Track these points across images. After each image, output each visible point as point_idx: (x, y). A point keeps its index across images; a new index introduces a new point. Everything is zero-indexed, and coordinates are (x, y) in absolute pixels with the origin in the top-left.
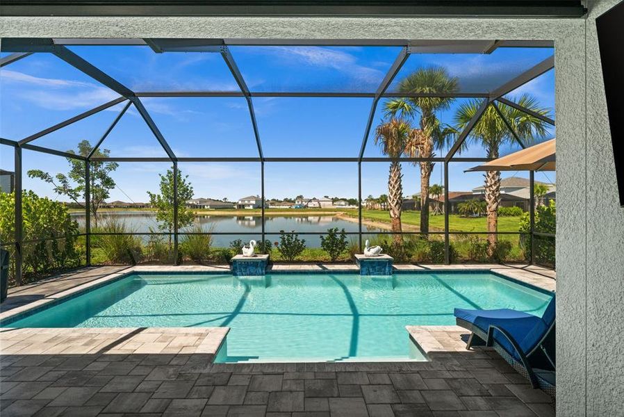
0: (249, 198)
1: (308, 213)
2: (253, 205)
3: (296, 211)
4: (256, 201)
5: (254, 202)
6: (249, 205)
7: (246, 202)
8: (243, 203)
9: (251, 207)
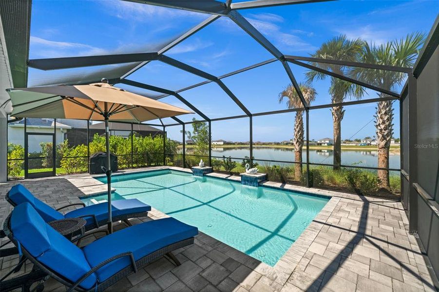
0: (325, 139)
1: (372, 149)
2: (327, 143)
3: (361, 147)
4: (329, 141)
5: (328, 142)
6: (324, 144)
7: (323, 142)
8: (321, 142)
9: (326, 145)
